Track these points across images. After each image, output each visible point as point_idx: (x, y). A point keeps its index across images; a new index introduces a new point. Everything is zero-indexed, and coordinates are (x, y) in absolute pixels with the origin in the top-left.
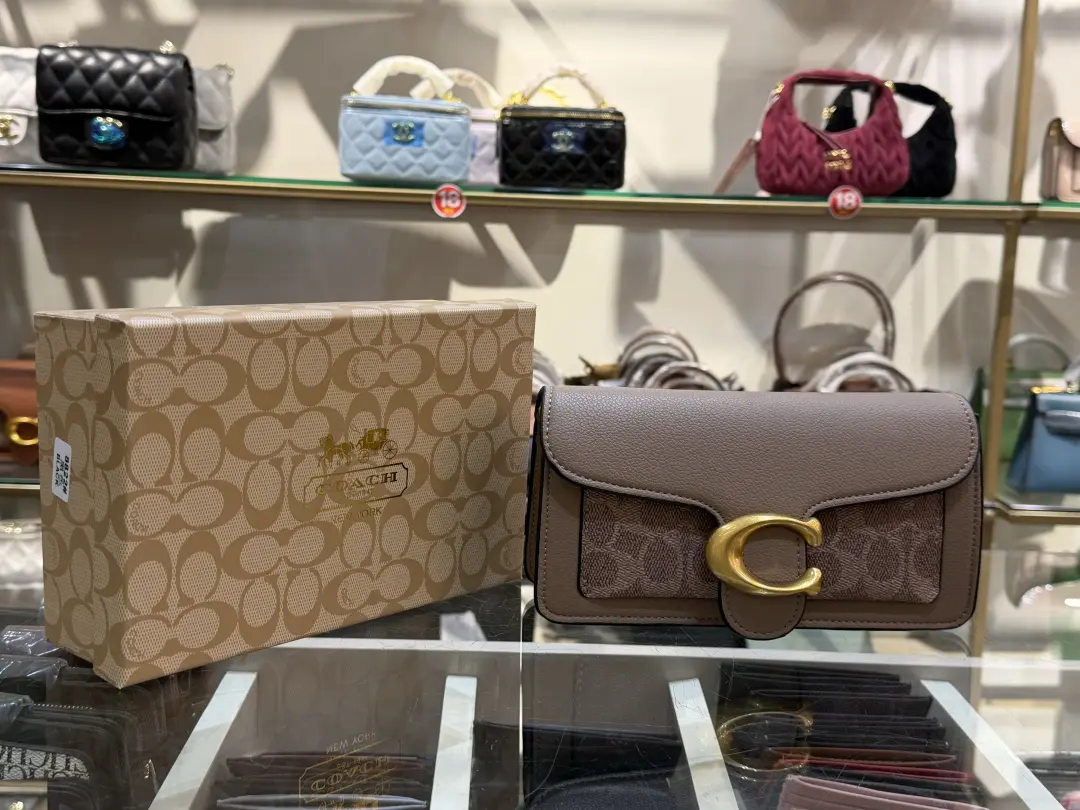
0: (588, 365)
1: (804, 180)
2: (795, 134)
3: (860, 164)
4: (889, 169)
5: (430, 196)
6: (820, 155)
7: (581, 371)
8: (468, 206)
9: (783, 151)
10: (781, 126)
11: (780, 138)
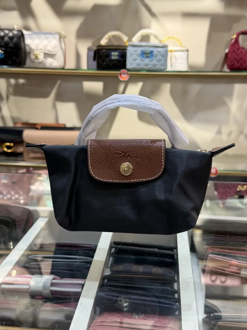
1: (243, 66)
2: (240, 51)
5: (118, 74)
8: (130, 76)
9: (236, 57)
10: (235, 49)
11: (235, 52)
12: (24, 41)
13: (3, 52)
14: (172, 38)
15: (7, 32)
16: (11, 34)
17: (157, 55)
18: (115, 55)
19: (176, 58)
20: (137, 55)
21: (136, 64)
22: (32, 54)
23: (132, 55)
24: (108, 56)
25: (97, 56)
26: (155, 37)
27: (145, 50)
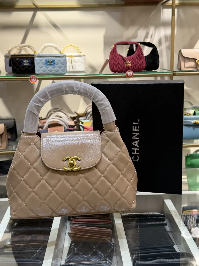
0: (77, 114)
1: (120, 69)
2: (117, 58)
3: (133, 64)
4: (140, 65)
5: (29, 78)
6: (123, 63)
7: (76, 115)
9: (115, 62)
10: (113, 56)
11: (114, 59)
14: (71, 46)
17: (58, 63)
18: (26, 63)
19: (75, 62)
20: (42, 63)
21: (43, 71)
23: (39, 63)
24: (21, 63)
25: (11, 63)
26: (56, 48)
27: (48, 60)
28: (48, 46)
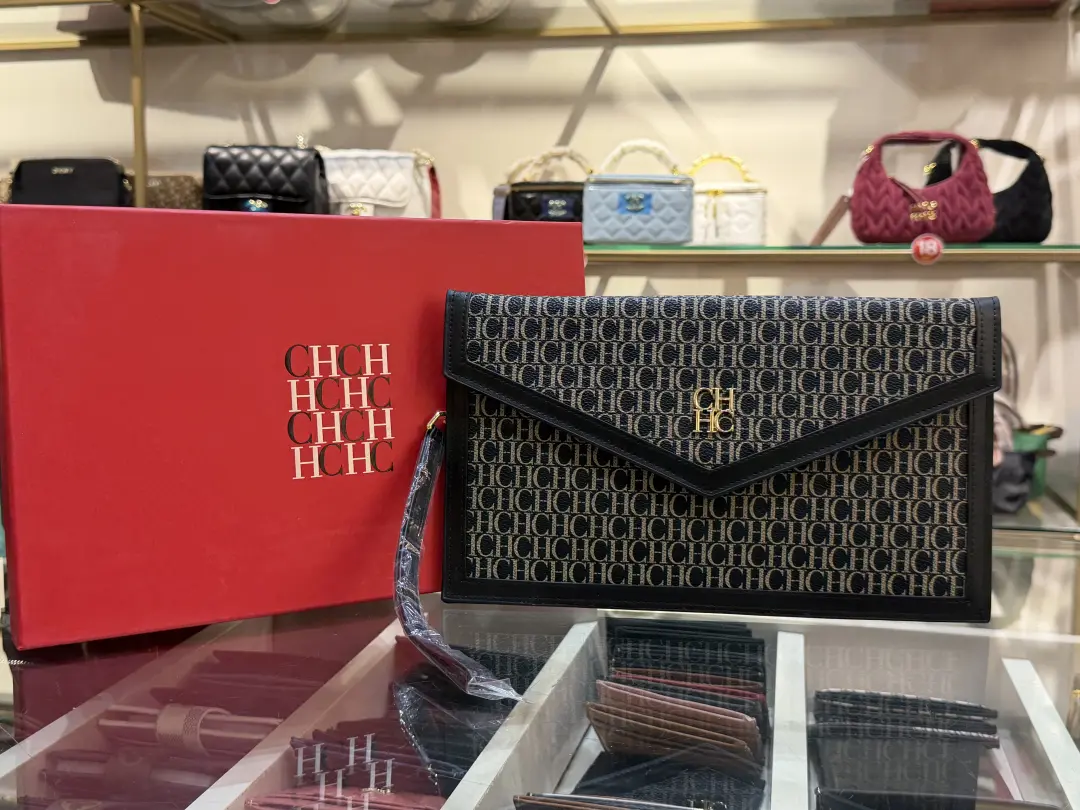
1: (891, 232)
2: (883, 189)
3: (944, 214)
4: (972, 219)
6: (906, 208)
9: (871, 206)
10: (868, 183)
11: (869, 195)
12: (323, 175)
13: (265, 205)
14: (720, 157)
15: (278, 153)
16: (288, 160)
17: (662, 206)
18: (557, 208)
19: (728, 213)
20: (609, 205)
21: (607, 230)
22: (344, 207)
23: (597, 205)
24: (539, 208)
26: (660, 156)
27: (631, 193)
28: (634, 150)
